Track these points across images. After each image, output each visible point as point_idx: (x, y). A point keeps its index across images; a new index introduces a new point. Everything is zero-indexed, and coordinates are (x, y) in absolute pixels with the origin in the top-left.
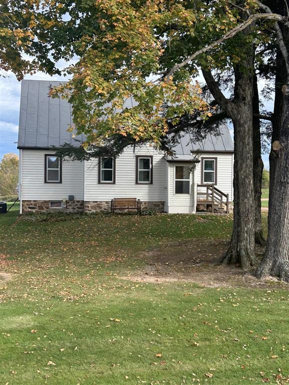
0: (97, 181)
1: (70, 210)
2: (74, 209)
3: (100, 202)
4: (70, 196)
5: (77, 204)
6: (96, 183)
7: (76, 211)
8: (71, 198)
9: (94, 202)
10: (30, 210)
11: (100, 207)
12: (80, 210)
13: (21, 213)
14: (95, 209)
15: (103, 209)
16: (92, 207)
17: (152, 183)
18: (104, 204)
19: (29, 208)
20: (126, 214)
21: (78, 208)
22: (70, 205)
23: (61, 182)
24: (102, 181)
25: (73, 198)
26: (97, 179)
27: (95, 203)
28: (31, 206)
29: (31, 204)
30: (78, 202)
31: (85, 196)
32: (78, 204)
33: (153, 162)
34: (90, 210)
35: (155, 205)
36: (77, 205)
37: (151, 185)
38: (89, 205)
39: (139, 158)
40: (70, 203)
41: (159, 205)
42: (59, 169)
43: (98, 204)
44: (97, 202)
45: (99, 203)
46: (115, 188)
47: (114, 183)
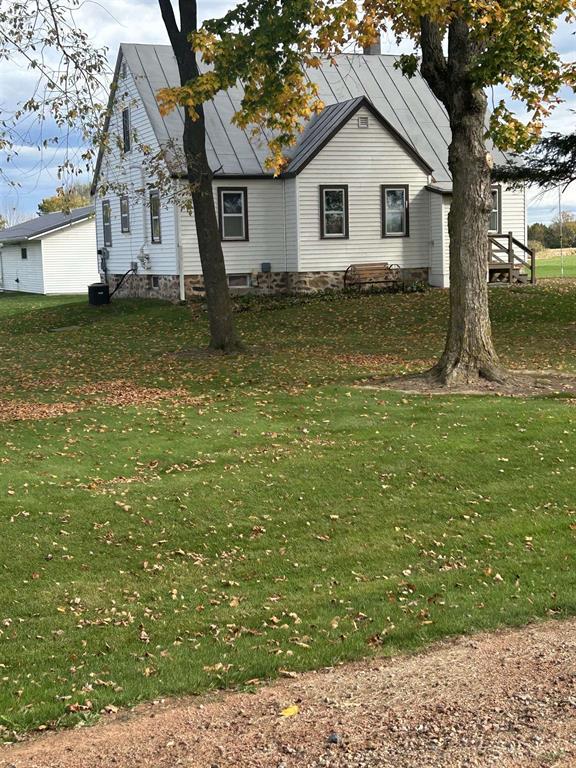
0: (318, 234)
1: (265, 290)
2: (271, 287)
3: (325, 273)
4: (263, 264)
5: (276, 278)
6: (317, 239)
7: (273, 292)
8: (266, 268)
9: (314, 273)
10: (196, 293)
11: (325, 283)
12: (281, 290)
13: (183, 298)
14: (317, 286)
15: (329, 286)
16: (311, 283)
17: (407, 235)
18: (331, 275)
19: (196, 289)
20: (367, 293)
21: (276, 286)
22: (264, 282)
23: (247, 239)
24: (327, 235)
25: (270, 268)
26: (318, 230)
27: (317, 276)
28: (197, 286)
29: (198, 282)
30: (277, 274)
31: (300, 262)
32: (279, 278)
33: (410, 197)
34: (309, 289)
35: (413, 275)
36: (275, 280)
37: (406, 239)
38: (307, 279)
39: (386, 190)
40: (264, 278)
41: (420, 274)
42: (242, 215)
43: (321, 277)
44: (318, 273)
45: (322, 274)
46: (349, 247)
47: (347, 237)
